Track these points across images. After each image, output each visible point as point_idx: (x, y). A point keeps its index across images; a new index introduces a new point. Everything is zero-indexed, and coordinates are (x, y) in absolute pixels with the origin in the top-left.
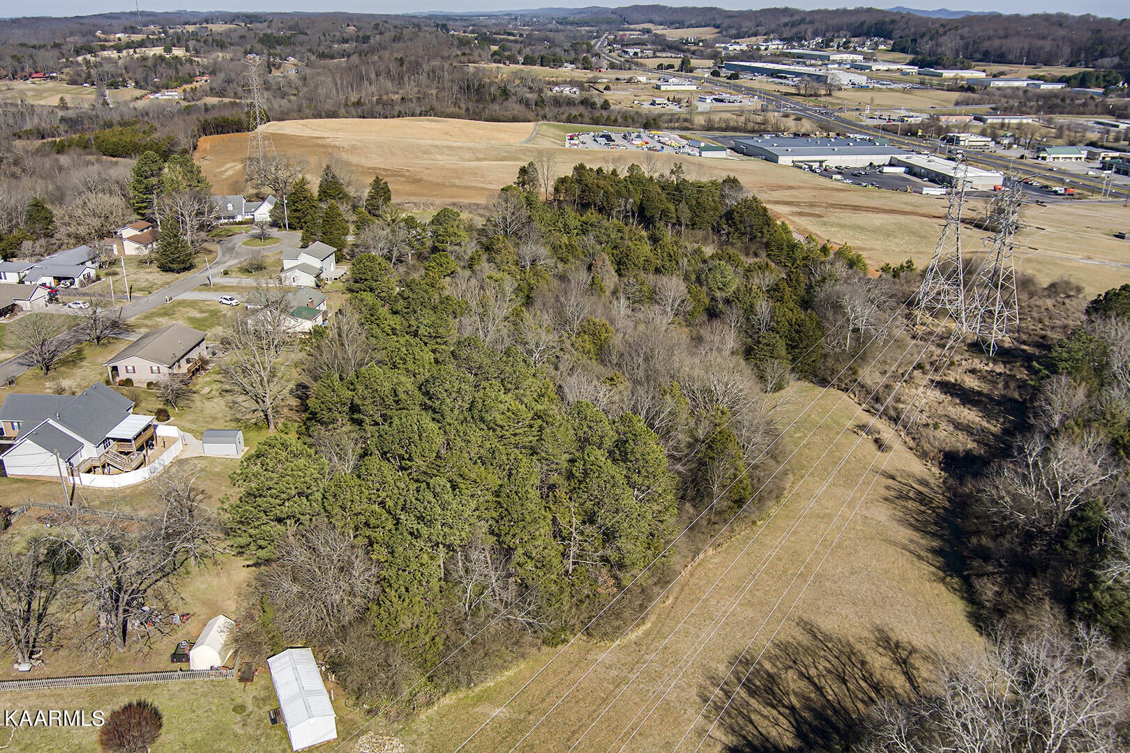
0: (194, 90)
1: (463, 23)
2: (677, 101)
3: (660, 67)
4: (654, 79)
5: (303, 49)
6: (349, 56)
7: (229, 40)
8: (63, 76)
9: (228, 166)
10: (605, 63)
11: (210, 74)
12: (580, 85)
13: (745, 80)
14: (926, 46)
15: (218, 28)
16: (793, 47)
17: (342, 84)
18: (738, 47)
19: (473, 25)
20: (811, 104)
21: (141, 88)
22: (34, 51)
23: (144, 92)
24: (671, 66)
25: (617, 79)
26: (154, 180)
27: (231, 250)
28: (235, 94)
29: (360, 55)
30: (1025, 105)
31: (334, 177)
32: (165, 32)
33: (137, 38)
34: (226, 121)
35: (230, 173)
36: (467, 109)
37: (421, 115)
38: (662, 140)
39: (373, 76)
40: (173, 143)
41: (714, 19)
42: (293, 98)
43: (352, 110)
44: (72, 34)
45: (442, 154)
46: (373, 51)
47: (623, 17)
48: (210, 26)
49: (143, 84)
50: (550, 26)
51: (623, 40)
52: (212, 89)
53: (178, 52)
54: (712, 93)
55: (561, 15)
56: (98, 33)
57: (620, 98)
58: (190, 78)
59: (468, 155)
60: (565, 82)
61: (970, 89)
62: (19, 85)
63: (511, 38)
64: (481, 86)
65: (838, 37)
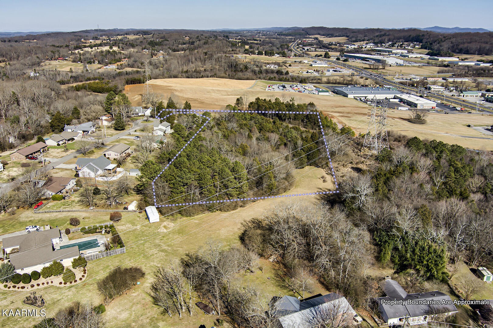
0: (121, 65)
1: (236, 35)
2: (317, 71)
3: (316, 56)
4: (311, 61)
5: (166, 47)
6: (185, 51)
7: (136, 44)
8: (70, 59)
9: (136, 96)
10: (293, 54)
11: (128, 58)
12: (279, 64)
13: (351, 62)
14: (436, 46)
15: (131, 37)
16: (378, 47)
17: (181, 63)
18: (353, 47)
19: (240, 36)
20: (375, 72)
21: (100, 64)
22: (58, 48)
23: (101, 65)
24: (321, 56)
25: (295, 62)
26: (112, 101)
27: (137, 124)
28: (138, 66)
29: (190, 50)
30: (468, 73)
31: (172, 101)
32: (109, 39)
33: (98, 42)
34: (135, 79)
35: (137, 99)
36: (229, 75)
37: (211, 77)
38: (305, 88)
39: (194, 60)
40: (116, 87)
41: (347, 33)
42: (161, 68)
43: (184, 75)
44: (72, 40)
45: (215, 93)
46: (195, 48)
47: (307, 32)
48: (128, 36)
49: (101, 62)
50: (274, 36)
51: (304, 43)
52: (128, 65)
53: (115, 48)
54: (334, 68)
55: (280, 30)
56: (82, 40)
57: (294, 70)
58: (120, 60)
59: (225, 93)
60: (273, 63)
61: (447, 66)
62: (54, 63)
63: (256, 42)
64: (237, 65)
65: (399, 42)
